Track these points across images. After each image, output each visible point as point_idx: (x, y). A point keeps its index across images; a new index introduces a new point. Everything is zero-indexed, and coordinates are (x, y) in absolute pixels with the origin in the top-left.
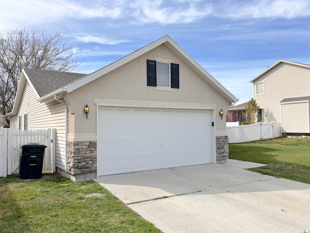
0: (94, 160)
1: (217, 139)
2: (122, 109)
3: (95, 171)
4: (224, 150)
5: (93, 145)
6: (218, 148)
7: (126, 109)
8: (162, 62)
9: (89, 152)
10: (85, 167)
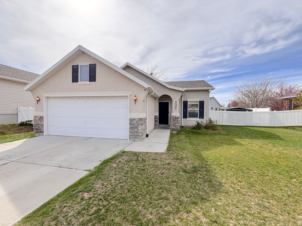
0: (42, 126)
1: (131, 120)
2: (61, 98)
3: (43, 132)
4: (138, 130)
5: (41, 118)
6: (131, 128)
7: (63, 98)
8: (83, 65)
9: (40, 121)
10: (37, 129)
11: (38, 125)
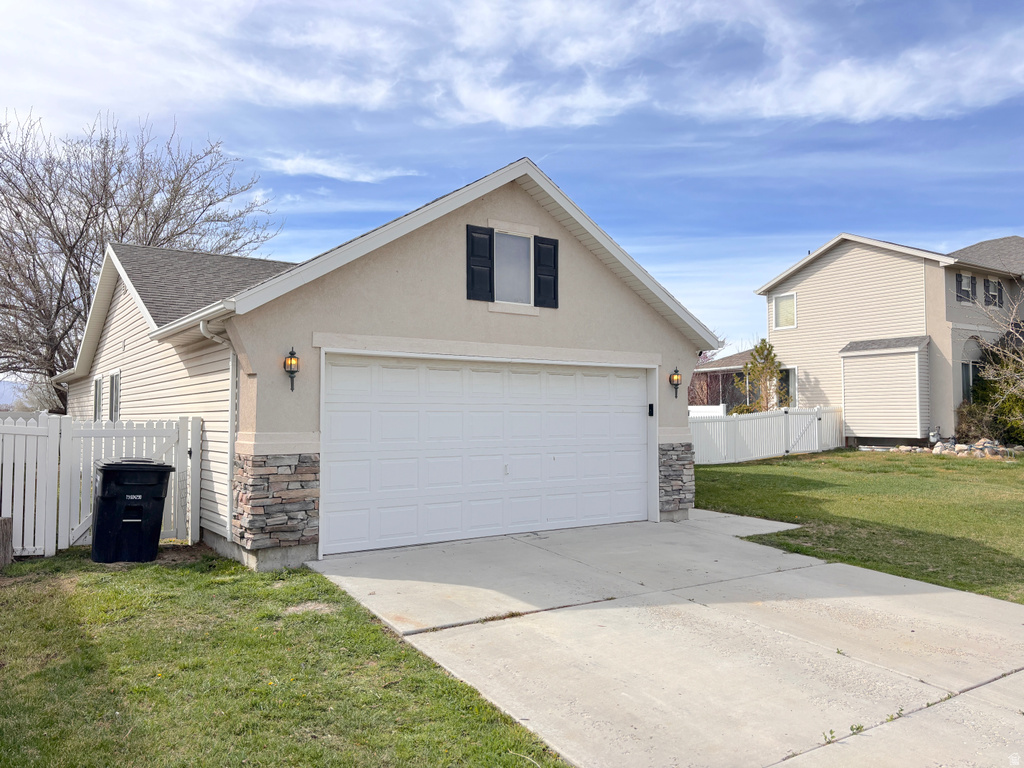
0: (311, 507)
1: (664, 451)
2: (393, 363)
3: (315, 541)
4: (682, 484)
5: (307, 465)
6: (665, 478)
7: (404, 364)
8: (510, 233)
9: (298, 485)
10: (283, 527)
11: (288, 507)
